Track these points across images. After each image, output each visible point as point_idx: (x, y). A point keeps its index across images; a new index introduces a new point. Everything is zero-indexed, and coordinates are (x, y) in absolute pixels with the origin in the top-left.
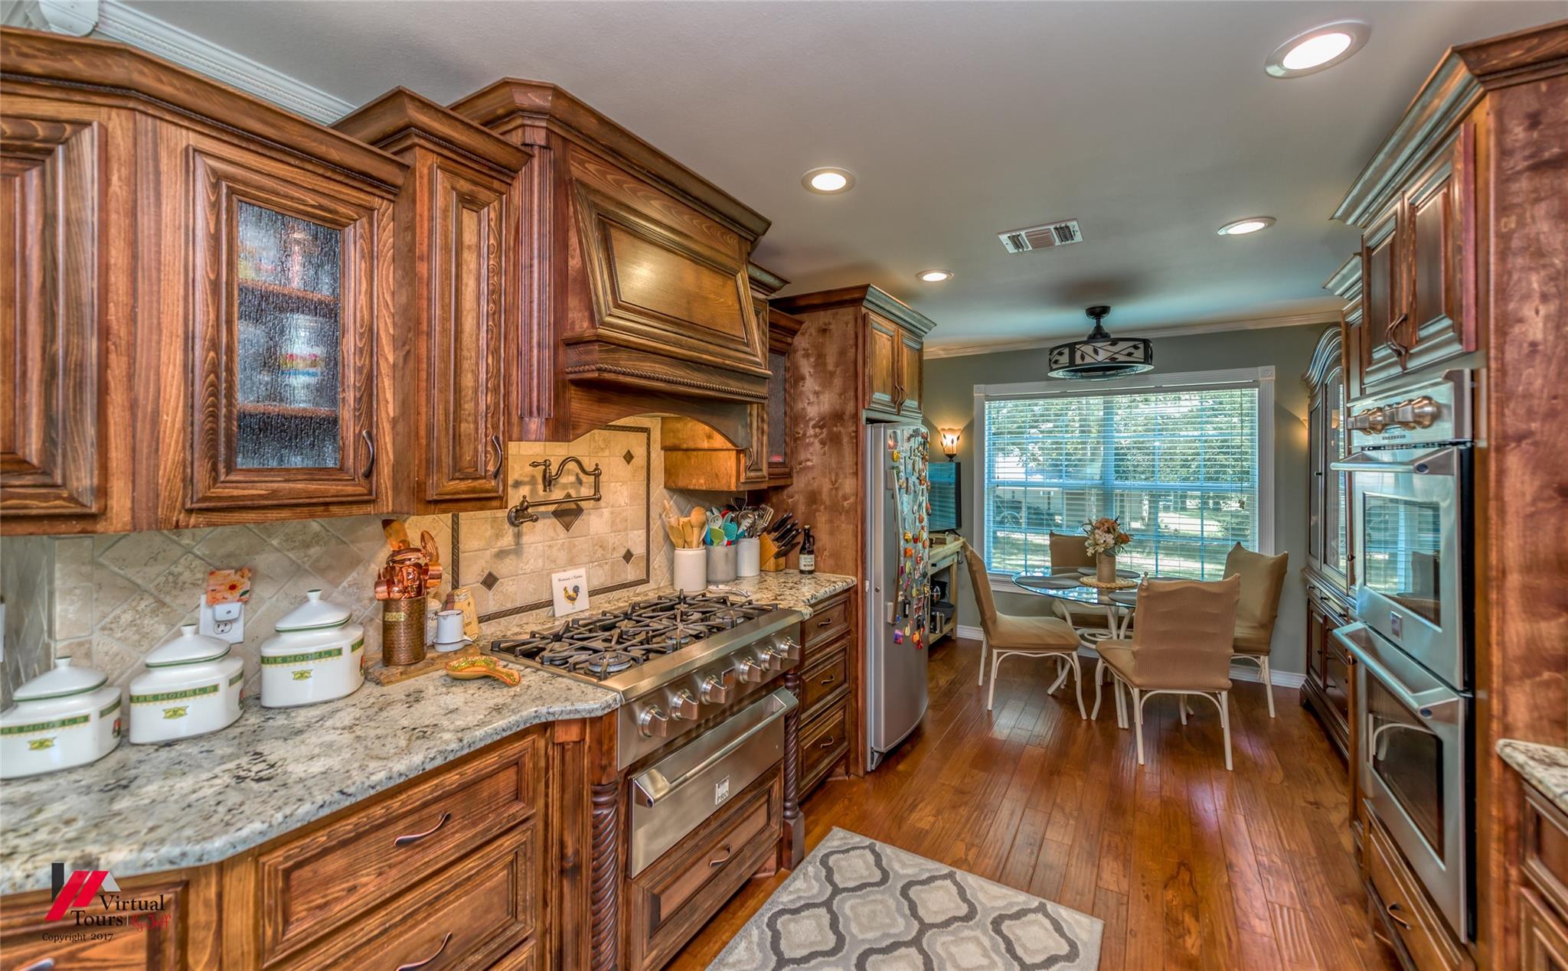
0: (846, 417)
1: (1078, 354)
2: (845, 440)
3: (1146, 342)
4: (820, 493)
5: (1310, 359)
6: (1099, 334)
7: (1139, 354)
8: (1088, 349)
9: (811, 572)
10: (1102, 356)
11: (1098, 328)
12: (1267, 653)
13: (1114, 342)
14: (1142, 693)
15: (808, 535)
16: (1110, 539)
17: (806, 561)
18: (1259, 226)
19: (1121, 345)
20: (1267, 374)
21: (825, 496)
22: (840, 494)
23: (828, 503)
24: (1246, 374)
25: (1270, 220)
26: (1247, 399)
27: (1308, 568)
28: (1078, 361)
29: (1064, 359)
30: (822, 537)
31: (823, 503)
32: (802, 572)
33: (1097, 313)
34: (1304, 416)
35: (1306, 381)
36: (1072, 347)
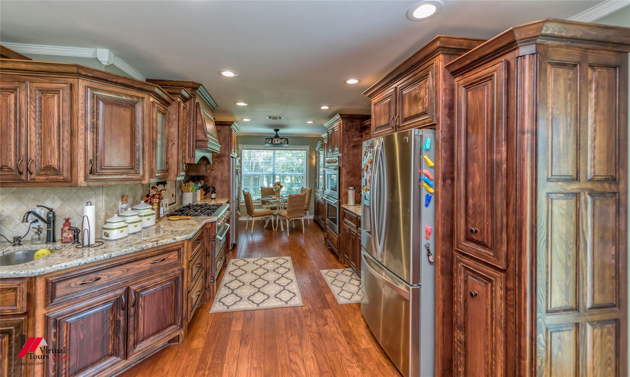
0: (226, 156)
1: (273, 141)
2: (225, 162)
3: (287, 139)
4: (217, 176)
5: (316, 146)
6: (277, 136)
7: (286, 142)
8: (276, 140)
9: (215, 198)
10: (279, 142)
11: (277, 134)
12: (308, 210)
13: (281, 139)
14: (289, 220)
15: (214, 188)
16: (279, 186)
17: (213, 196)
18: (312, 122)
19: (283, 140)
20: (308, 147)
21: (219, 177)
22: (224, 176)
23: (220, 179)
24: (304, 147)
25: (314, 122)
26: (303, 153)
27: (315, 191)
28: (273, 143)
29: (270, 142)
30: (218, 188)
31: (218, 179)
32: (212, 199)
33: (277, 130)
34: (314, 158)
35: (315, 150)
36: (272, 139)
